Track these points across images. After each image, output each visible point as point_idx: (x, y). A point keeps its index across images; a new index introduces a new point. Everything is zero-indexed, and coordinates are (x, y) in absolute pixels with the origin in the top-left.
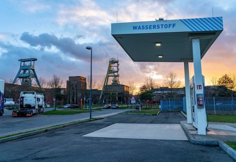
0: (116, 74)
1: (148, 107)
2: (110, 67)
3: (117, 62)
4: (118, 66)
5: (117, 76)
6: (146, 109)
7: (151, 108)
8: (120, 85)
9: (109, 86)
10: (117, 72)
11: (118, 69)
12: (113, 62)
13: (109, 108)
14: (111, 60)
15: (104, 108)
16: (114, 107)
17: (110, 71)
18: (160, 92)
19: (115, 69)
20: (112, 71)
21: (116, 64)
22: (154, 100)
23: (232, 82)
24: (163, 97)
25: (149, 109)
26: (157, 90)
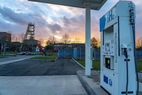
0: (32, 33)
1: (51, 54)
2: (28, 28)
3: (33, 25)
4: (34, 28)
5: (33, 34)
6: (49, 55)
7: (53, 55)
8: (35, 40)
9: (27, 40)
10: (33, 32)
11: (34, 30)
12: (30, 25)
13: (24, 54)
14: (29, 24)
15: (19, 55)
16: (27, 54)
17: (28, 31)
18: (58, 45)
19: (32, 30)
20: (29, 31)
21: (33, 27)
22: (55, 50)
23: (97, 41)
24: (60, 48)
25: (51, 55)
26: (57, 44)
